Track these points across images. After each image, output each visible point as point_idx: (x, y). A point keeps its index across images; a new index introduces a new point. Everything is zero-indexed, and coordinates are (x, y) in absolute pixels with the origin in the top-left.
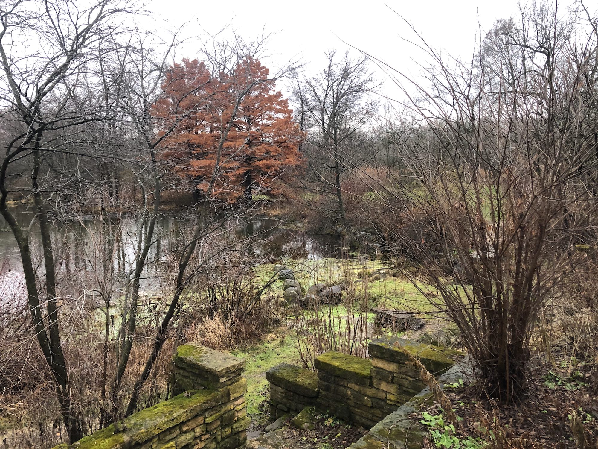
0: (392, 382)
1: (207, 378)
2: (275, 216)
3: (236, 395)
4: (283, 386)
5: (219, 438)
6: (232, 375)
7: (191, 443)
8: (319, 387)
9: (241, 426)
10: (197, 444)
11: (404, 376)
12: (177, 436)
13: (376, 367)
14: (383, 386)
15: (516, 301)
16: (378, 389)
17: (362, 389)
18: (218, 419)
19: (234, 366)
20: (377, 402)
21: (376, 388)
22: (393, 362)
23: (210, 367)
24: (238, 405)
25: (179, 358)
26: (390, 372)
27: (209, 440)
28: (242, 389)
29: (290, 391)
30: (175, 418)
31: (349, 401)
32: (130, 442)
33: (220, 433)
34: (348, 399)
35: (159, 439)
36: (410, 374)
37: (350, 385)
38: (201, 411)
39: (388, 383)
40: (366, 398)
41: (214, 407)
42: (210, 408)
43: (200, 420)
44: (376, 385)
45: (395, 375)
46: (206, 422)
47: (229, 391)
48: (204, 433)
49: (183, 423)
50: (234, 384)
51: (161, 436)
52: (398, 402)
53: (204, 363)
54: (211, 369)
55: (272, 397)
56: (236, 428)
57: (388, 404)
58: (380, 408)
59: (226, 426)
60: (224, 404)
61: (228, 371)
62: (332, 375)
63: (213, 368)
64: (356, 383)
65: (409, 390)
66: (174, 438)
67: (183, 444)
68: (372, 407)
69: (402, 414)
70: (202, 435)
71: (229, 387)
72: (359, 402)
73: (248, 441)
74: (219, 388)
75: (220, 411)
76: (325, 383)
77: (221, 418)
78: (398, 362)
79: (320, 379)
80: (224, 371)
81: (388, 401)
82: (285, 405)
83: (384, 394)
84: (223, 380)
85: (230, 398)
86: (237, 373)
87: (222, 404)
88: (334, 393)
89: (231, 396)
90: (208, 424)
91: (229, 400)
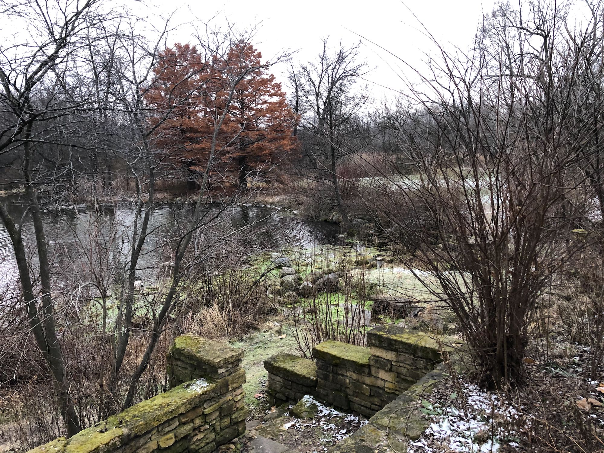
0: (391, 370)
1: (206, 369)
2: (271, 204)
3: (235, 385)
4: (281, 375)
5: (218, 428)
6: (230, 366)
7: (190, 434)
8: (318, 376)
9: (240, 416)
10: (196, 435)
11: (402, 365)
12: (176, 427)
13: (375, 356)
14: (382, 374)
15: (514, 290)
16: (377, 378)
17: (360, 378)
18: (217, 410)
19: (232, 357)
20: (376, 391)
21: (374, 377)
22: (392, 350)
23: (208, 358)
24: (236, 395)
25: (177, 349)
26: (388, 360)
27: (208, 431)
28: (240, 380)
29: (288, 380)
30: (173, 410)
31: (348, 390)
32: (129, 435)
33: (219, 423)
34: (347, 388)
35: (158, 431)
36: (408, 362)
37: (348, 374)
38: (200, 402)
39: (386, 371)
40: (365, 386)
41: (212, 398)
42: (208, 400)
43: (199, 411)
44: (375, 373)
45: (393, 363)
46: (205, 413)
47: (228, 382)
48: (203, 424)
49: (182, 414)
50: (232, 375)
51: (160, 428)
52: (397, 390)
53: (202, 354)
54: (209, 361)
55: (270, 386)
56: (235, 418)
57: (387, 393)
58: (379, 396)
59: (225, 416)
60: (223, 395)
61: (226, 362)
62: (331, 364)
63: (211, 359)
64: (354, 372)
65: (407, 378)
66: (173, 430)
67: (182, 436)
68: (370, 396)
69: (401, 403)
70: (201, 426)
71: (227, 378)
72: (357, 391)
73: (247, 432)
74: (218, 379)
75: (219, 401)
76: (324, 373)
77: (220, 409)
78: (396, 350)
79: (319, 368)
80: (222, 362)
81: (386, 389)
82: (284, 394)
83: (383, 382)
84: (221, 371)
85: (228, 389)
86: (235, 363)
87: (221, 394)
88: (333, 381)
89: (230, 387)
90: (207, 415)
91: (228, 391)
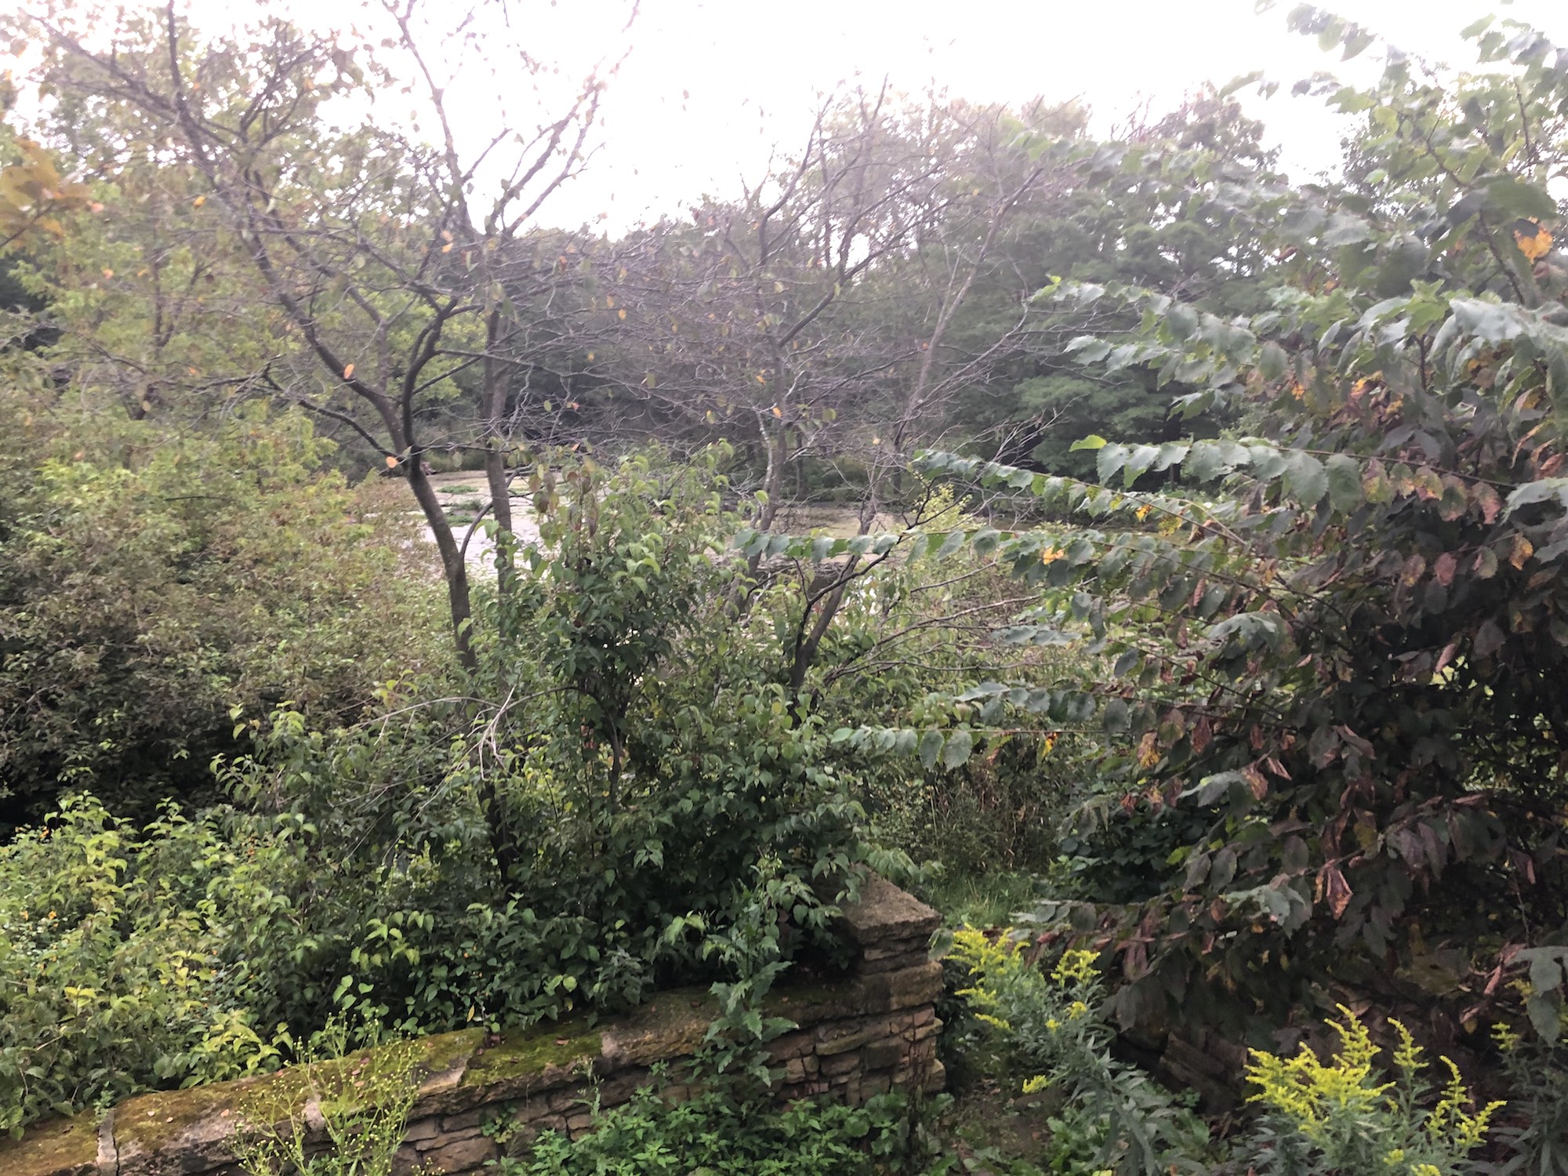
3: (909, 1000)
5: (854, 1098)
6: (901, 947)
18: (852, 1051)
19: (905, 924)
23: (844, 915)
24: (912, 1026)
27: (829, 1099)
28: (926, 987)
32: (616, 1059)
33: (855, 1086)
38: (806, 1022)
41: (842, 1018)
42: (831, 1020)
43: (803, 1042)
46: (820, 1052)
47: (887, 986)
48: (815, 1077)
50: (902, 973)
56: (905, 1084)
59: (874, 1072)
61: (888, 935)
71: (888, 975)
74: (861, 972)
75: (861, 1030)
77: (861, 1049)
80: (876, 933)
84: (872, 955)
85: (889, 1005)
86: (915, 944)
87: (867, 1014)
88: (1205, 1050)
89: (894, 999)
90: (823, 1059)
91: (885, 1013)
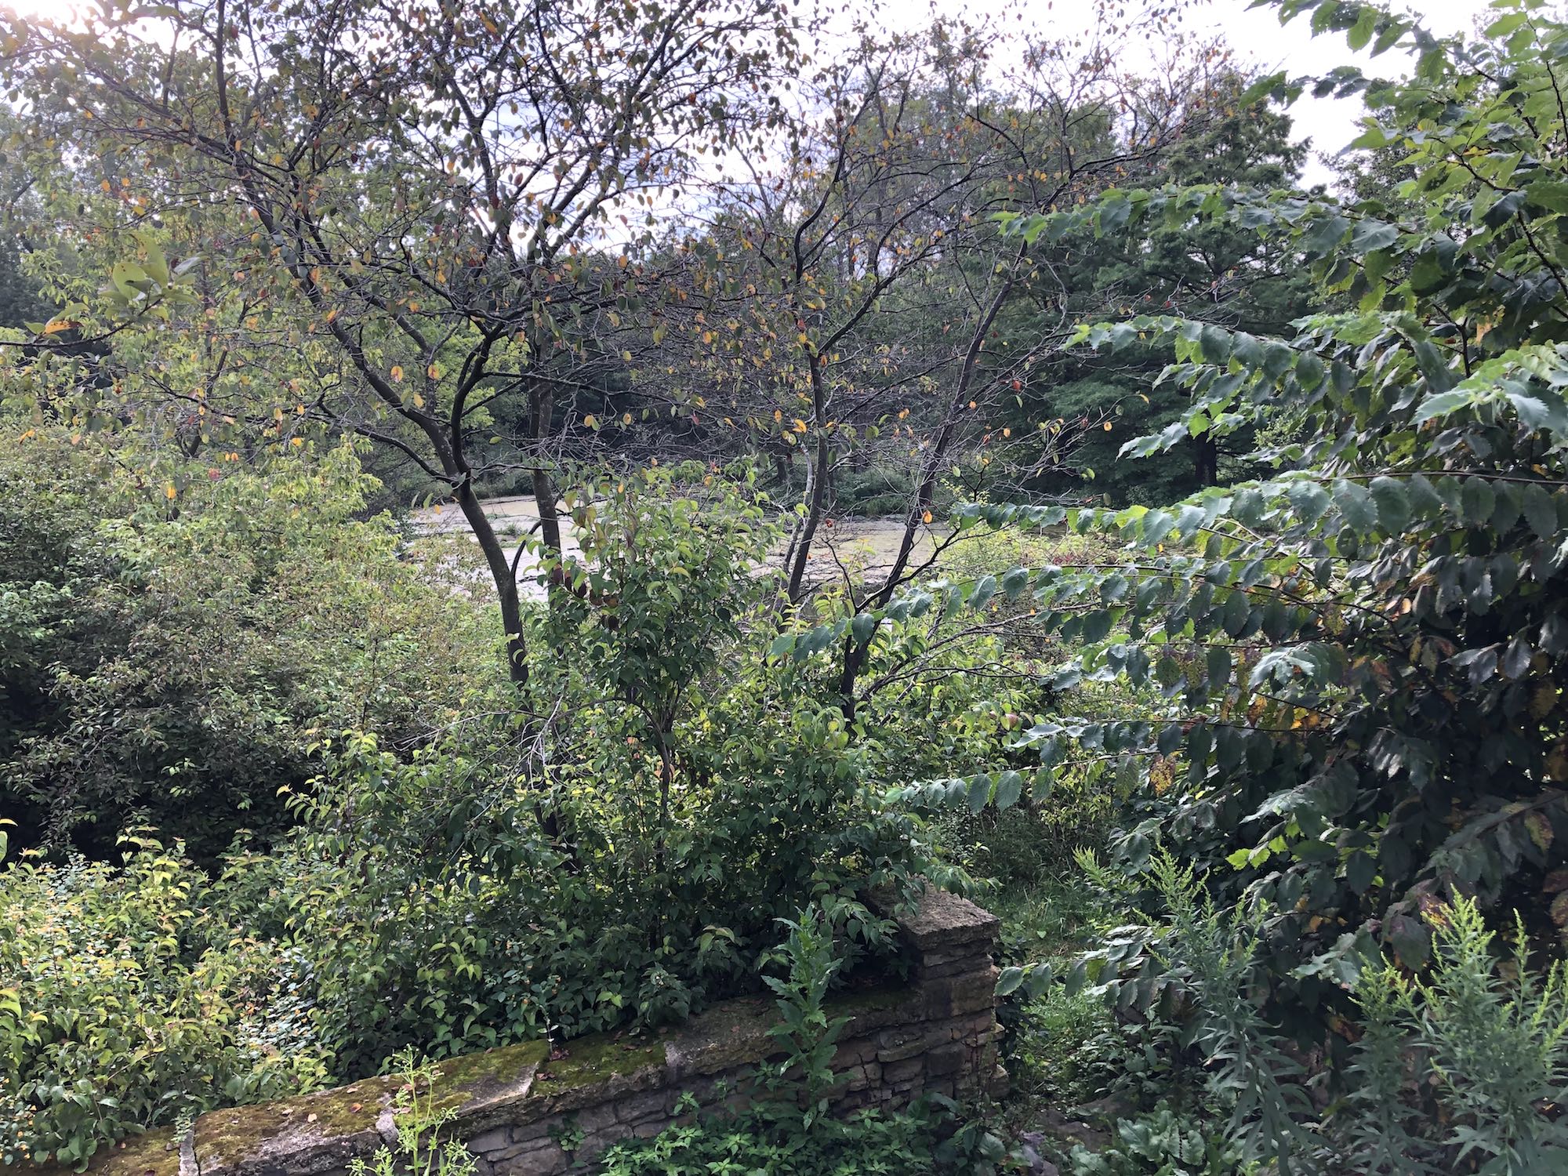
3: (970, 1005)
6: (960, 952)
10: (857, 1107)
19: (964, 929)
24: (974, 1032)
27: (892, 1106)
28: (986, 992)
32: (680, 1068)
33: (918, 1093)
38: (867, 1029)
41: (903, 1024)
42: (893, 1027)
43: (866, 1050)
46: (882, 1060)
47: (948, 991)
48: (878, 1084)
50: (963, 978)
56: (968, 1090)
59: (937, 1079)
60: (934, 1022)
61: (945, 938)
63: (908, 924)
70: (871, 1088)
71: (948, 981)
74: (922, 979)
75: (923, 1037)
77: (923, 1055)
80: (934, 938)
84: (931, 960)
85: (951, 1010)
86: (974, 949)
87: (928, 1020)
89: (954, 1005)
90: (884, 1066)
91: (948, 1017)
